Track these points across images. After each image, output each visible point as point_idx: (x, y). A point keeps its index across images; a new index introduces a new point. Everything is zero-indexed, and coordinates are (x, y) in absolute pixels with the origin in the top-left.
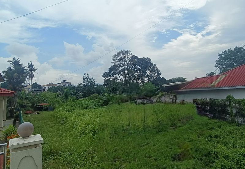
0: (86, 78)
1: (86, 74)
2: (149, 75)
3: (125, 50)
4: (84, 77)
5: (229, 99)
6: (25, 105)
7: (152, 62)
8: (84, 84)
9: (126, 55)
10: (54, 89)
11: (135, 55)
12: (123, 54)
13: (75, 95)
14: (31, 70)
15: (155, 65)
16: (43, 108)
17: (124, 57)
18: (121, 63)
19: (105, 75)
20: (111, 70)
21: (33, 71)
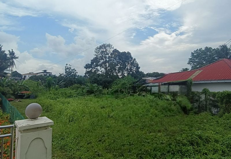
0: (67, 69)
1: (68, 65)
2: (129, 68)
3: (108, 43)
4: (66, 68)
5: (205, 92)
6: (6, 93)
7: (132, 56)
8: (66, 75)
9: (108, 48)
10: (35, 78)
11: (116, 49)
12: (105, 48)
13: (57, 84)
14: (12, 58)
15: (135, 59)
16: (24, 96)
17: (106, 50)
18: (102, 56)
19: (87, 67)
20: (93, 61)
21: (14, 59)
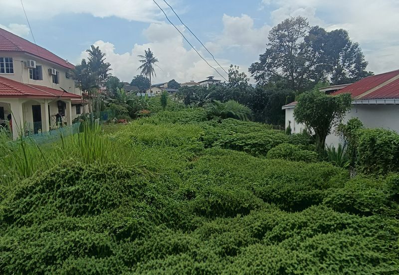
0: (232, 74)
1: (234, 67)
3: (297, 17)
4: (231, 71)
7: (350, 39)
8: (230, 83)
14: (149, 62)
15: (356, 46)
19: (253, 69)
20: (263, 58)
21: (152, 64)
